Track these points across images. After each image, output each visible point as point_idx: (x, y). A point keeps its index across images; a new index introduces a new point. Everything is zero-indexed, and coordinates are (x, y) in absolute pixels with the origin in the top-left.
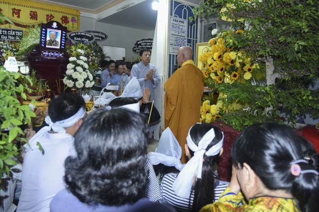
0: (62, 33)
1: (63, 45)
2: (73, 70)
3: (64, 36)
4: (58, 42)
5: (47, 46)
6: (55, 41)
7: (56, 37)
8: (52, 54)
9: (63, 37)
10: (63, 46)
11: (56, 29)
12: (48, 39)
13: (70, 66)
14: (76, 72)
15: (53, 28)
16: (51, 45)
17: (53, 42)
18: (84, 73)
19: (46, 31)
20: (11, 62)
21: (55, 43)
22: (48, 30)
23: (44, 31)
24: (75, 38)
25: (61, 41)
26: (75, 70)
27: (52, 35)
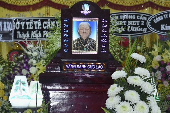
0: (100, 23)
1: (104, 46)
2: (119, 98)
3: (105, 29)
4: (94, 41)
5: (74, 52)
6: (88, 39)
7: (91, 32)
8: (84, 66)
9: (103, 31)
10: (104, 49)
11: (88, 16)
12: (75, 37)
13: (114, 90)
14: (124, 103)
15: (83, 16)
16: (82, 49)
17: (85, 43)
18: (142, 103)
19: (70, 23)
20: (19, 85)
21: (88, 44)
22: (75, 20)
23: (67, 23)
24: (162, 27)
25: (100, 38)
26: (123, 99)
27: (83, 29)
